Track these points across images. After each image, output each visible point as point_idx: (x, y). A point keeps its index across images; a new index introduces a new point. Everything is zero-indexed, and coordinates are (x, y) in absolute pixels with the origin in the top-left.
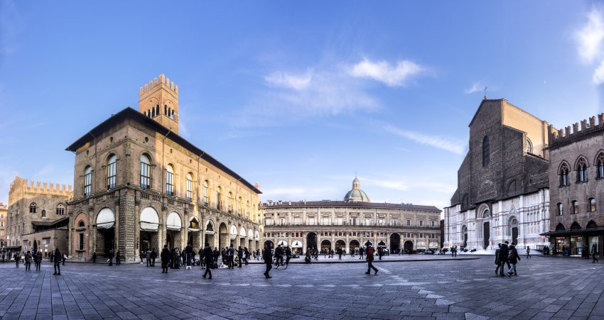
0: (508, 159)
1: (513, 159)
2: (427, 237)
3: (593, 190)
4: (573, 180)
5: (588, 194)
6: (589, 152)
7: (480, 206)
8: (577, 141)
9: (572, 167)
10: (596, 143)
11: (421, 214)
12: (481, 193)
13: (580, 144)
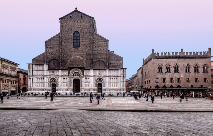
0: (96, 49)
1: (99, 50)
2: (10, 82)
3: (173, 76)
4: (164, 71)
5: (170, 77)
6: (172, 63)
7: (73, 69)
8: (166, 59)
9: (164, 67)
10: (174, 61)
11: (5, 64)
12: (70, 62)
13: (168, 60)
